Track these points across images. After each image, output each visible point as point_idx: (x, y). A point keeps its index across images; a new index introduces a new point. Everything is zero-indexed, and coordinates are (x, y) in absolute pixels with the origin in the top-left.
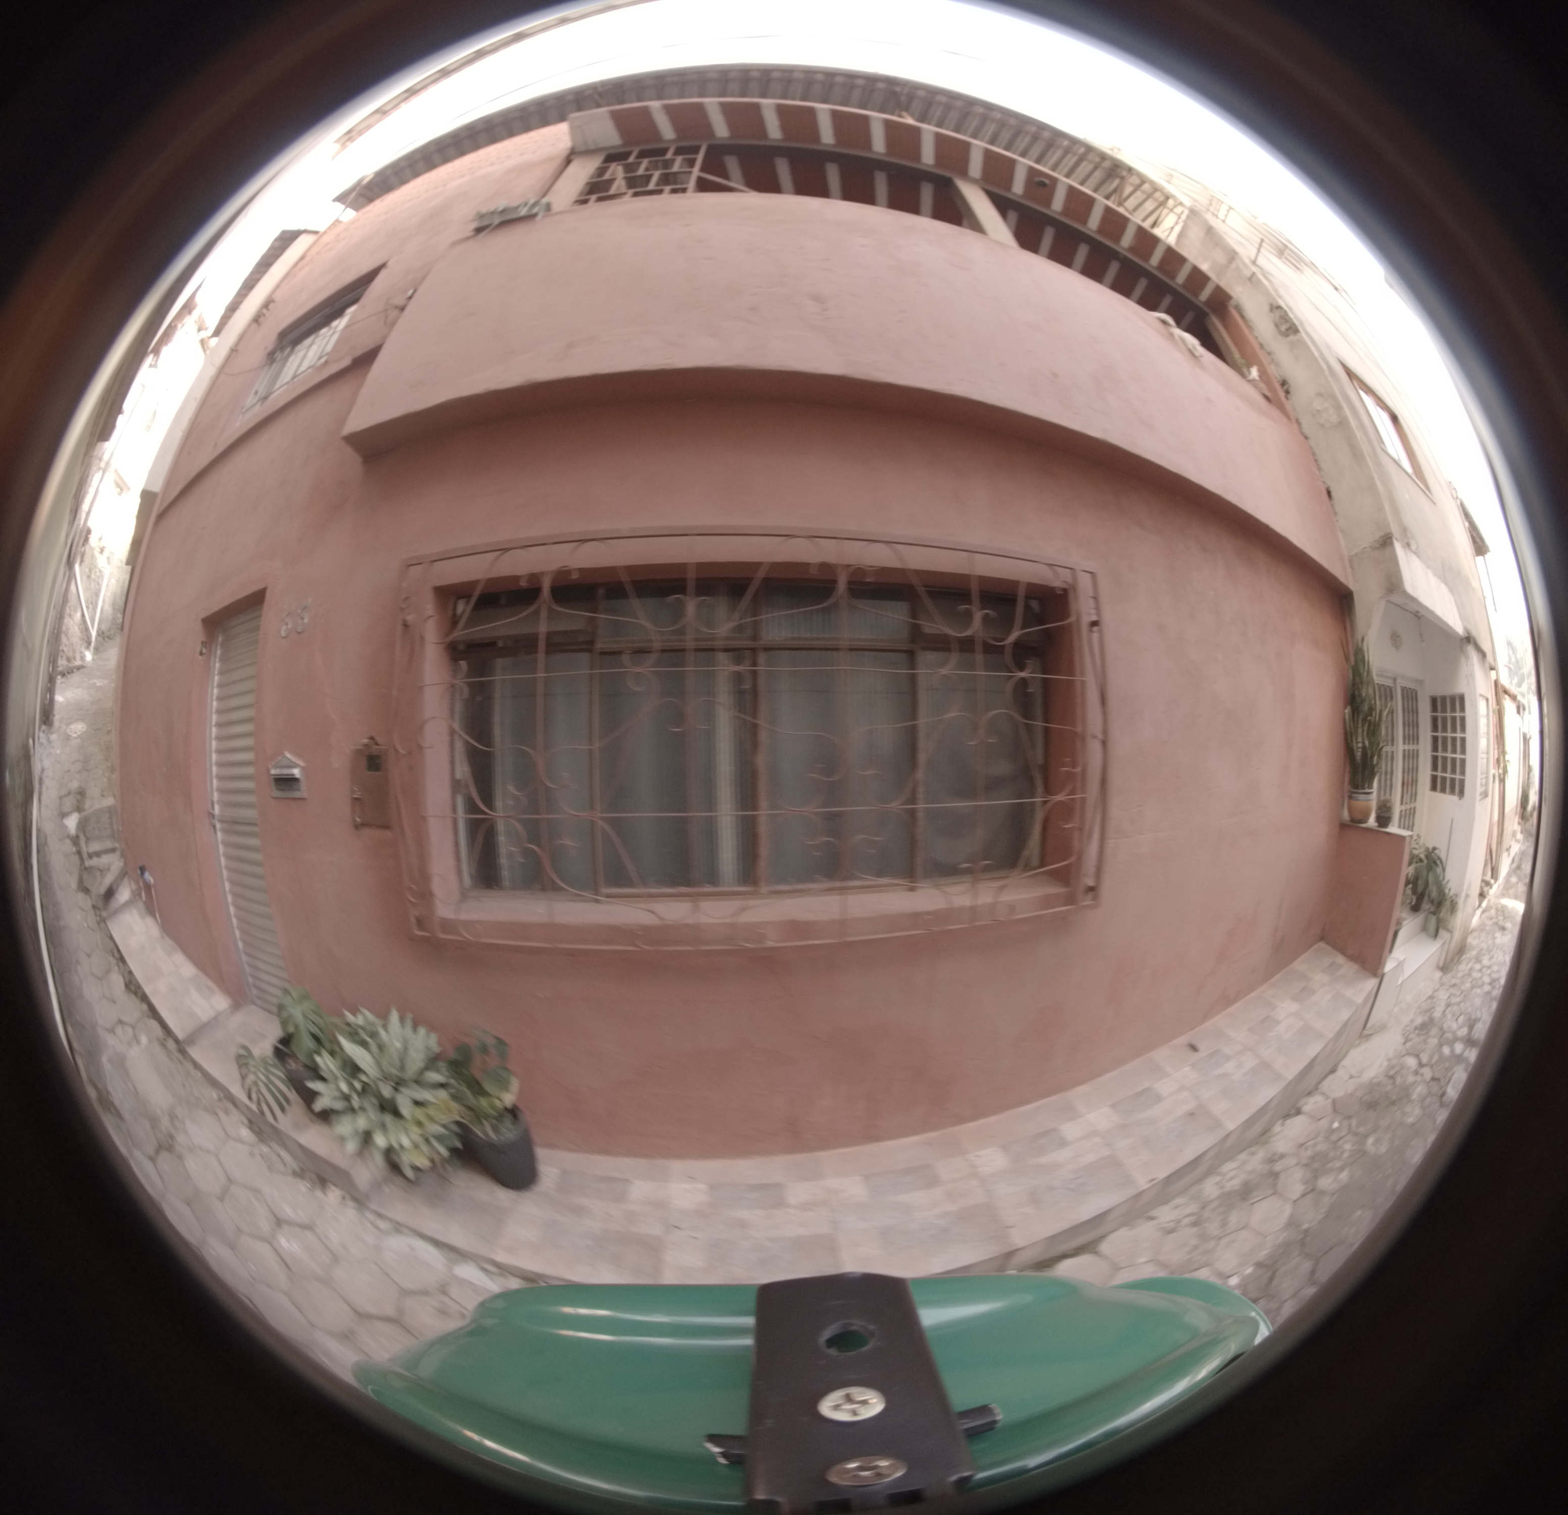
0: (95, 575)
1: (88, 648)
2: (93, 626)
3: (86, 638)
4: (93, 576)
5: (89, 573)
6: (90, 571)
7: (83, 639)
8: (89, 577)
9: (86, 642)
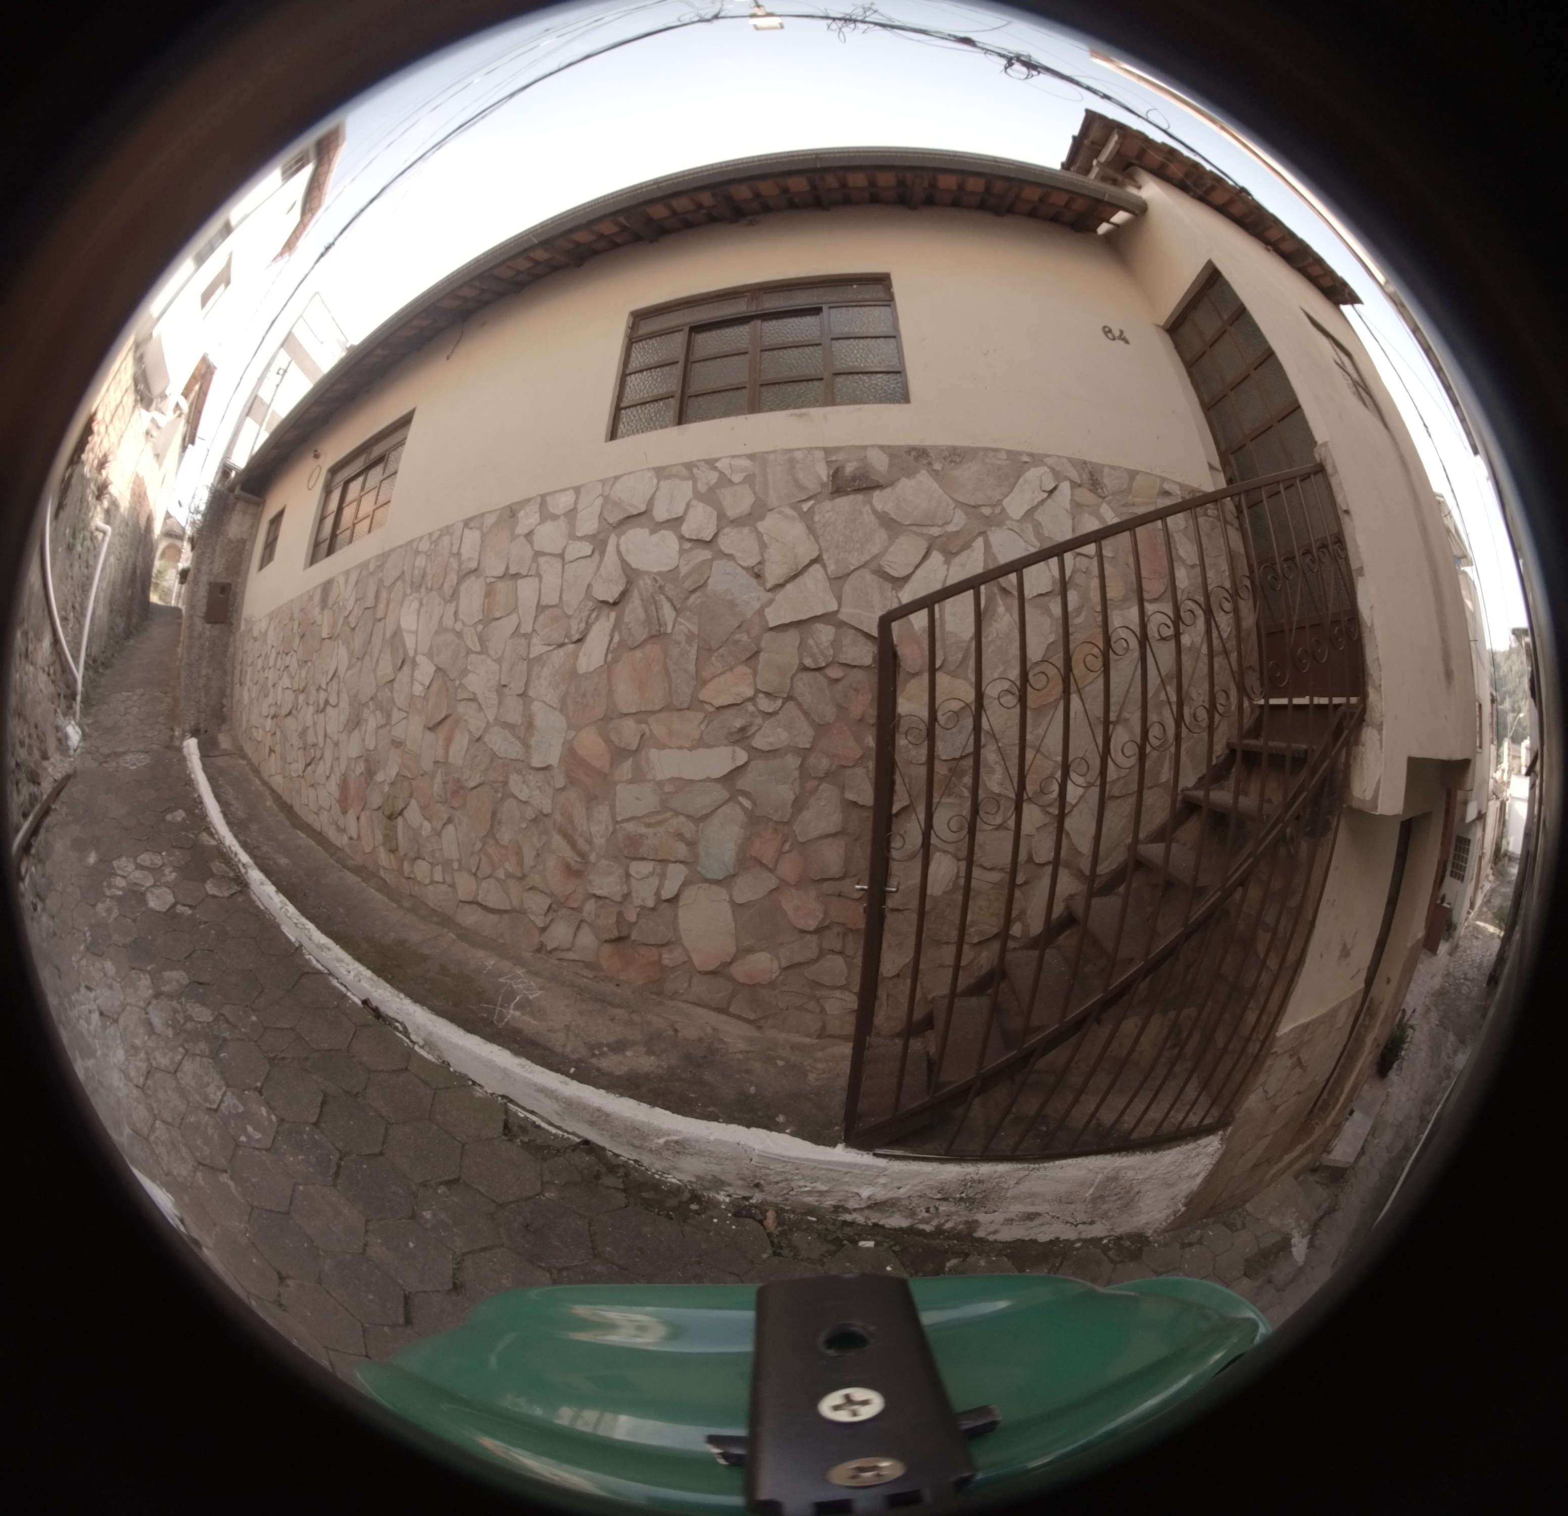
0: (82, 545)
1: (68, 711)
2: (77, 664)
3: (64, 691)
4: (79, 548)
5: (71, 540)
6: (74, 536)
7: (59, 695)
8: (70, 548)
9: (65, 697)
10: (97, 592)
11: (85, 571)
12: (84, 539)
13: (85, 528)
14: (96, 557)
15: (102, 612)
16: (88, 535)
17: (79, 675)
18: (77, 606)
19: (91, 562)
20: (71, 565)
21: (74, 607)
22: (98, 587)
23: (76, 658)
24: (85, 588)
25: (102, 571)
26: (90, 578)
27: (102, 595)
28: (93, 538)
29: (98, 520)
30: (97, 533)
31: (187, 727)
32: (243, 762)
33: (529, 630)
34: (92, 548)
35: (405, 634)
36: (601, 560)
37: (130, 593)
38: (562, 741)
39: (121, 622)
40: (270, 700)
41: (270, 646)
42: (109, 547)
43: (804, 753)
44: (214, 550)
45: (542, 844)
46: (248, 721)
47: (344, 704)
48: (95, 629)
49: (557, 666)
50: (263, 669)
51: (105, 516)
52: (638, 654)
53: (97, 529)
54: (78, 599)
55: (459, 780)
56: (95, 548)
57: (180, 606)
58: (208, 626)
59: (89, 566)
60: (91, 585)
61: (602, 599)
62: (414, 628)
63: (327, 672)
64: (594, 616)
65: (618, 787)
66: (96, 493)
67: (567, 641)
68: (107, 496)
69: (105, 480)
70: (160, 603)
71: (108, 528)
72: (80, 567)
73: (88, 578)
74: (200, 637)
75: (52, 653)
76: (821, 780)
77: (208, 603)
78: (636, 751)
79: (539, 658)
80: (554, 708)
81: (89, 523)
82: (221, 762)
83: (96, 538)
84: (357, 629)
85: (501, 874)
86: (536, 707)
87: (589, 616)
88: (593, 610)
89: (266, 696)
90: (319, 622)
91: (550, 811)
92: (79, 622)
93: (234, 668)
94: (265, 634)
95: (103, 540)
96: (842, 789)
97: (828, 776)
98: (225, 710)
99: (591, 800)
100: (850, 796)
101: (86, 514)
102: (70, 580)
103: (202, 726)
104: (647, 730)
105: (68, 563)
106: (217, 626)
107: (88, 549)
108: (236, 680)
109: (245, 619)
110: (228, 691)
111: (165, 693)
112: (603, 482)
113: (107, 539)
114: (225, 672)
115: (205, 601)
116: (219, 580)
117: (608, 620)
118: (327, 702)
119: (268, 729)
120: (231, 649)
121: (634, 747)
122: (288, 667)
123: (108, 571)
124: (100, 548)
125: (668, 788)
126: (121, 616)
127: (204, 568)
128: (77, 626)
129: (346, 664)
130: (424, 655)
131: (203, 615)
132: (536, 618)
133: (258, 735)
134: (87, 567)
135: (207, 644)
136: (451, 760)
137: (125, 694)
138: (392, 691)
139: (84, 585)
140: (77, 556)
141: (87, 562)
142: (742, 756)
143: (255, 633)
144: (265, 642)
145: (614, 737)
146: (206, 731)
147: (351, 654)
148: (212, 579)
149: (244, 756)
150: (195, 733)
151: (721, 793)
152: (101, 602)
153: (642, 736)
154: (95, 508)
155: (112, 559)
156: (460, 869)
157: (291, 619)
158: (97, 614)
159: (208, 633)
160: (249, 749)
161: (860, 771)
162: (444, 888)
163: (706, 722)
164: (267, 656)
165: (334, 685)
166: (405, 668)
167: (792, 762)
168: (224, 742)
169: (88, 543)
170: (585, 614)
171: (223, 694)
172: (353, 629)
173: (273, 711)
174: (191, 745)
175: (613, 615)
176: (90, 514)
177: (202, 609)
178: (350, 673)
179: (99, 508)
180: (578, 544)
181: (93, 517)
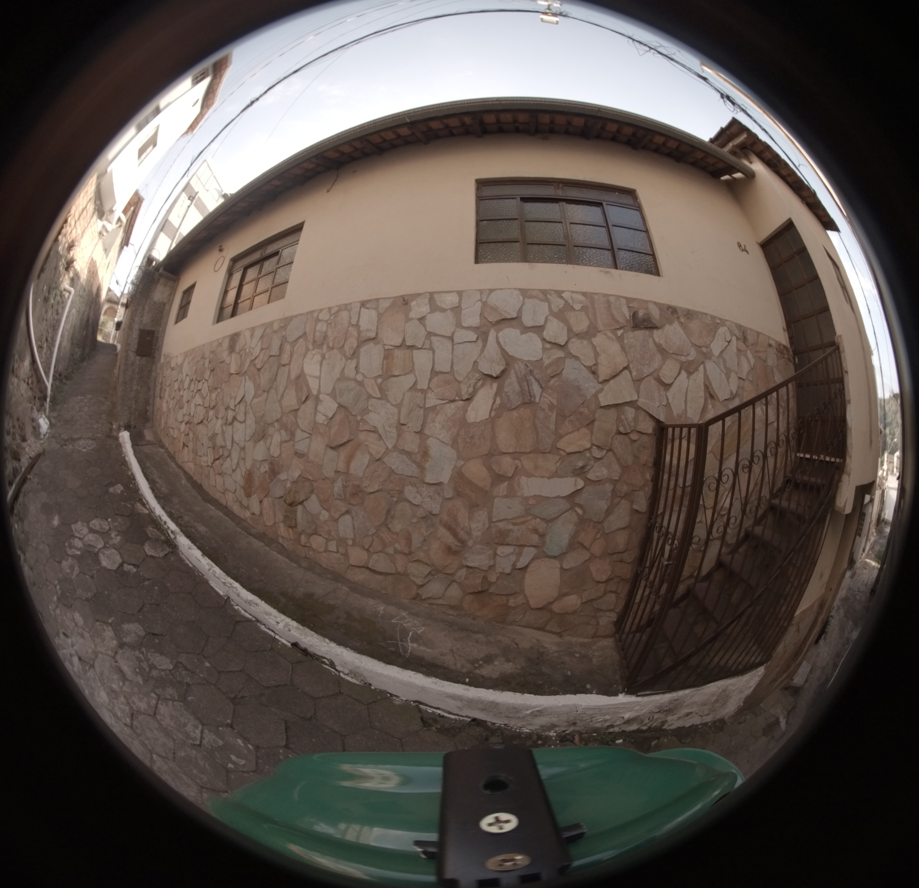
10: (63, 331)
11: (56, 317)
12: (56, 295)
13: (57, 287)
14: (63, 308)
15: (65, 343)
16: (59, 293)
17: (49, 386)
18: (49, 339)
19: (60, 311)
20: (46, 312)
21: (47, 340)
22: (64, 328)
23: (47, 373)
24: (55, 327)
25: (67, 317)
26: (59, 321)
27: (66, 333)
28: (62, 296)
29: (66, 284)
30: (64, 293)
31: (122, 423)
32: (162, 450)
33: (425, 387)
34: (61, 301)
35: (308, 377)
36: (484, 346)
37: (84, 333)
38: (453, 467)
39: (78, 352)
40: (185, 411)
41: (185, 375)
42: (72, 302)
43: (615, 482)
44: (144, 308)
45: (429, 533)
46: (166, 423)
47: (251, 421)
48: (61, 355)
49: (449, 415)
50: (179, 390)
51: (71, 283)
52: (515, 414)
53: (65, 290)
54: (50, 335)
55: (358, 486)
56: (63, 302)
57: (115, 343)
58: (139, 358)
59: (58, 314)
60: (59, 326)
61: (486, 373)
62: (317, 374)
63: (235, 398)
64: (480, 383)
65: (496, 500)
66: (66, 266)
67: (457, 398)
68: (72, 268)
69: (72, 258)
70: (102, 341)
71: (72, 290)
72: (52, 314)
73: (57, 322)
74: (133, 364)
75: (30, 370)
76: (622, 498)
77: (139, 342)
78: (512, 477)
79: (434, 408)
80: (447, 444)
81: (60, 285)
82: (146, 449)
83: (64, 295)
84: (262, 370)
85: (390, 550)
86: (431, 442)
87: (476, 383)
88: (480, 380)
89: (181, 408)
90: (228, 361)
91: (438, 513)
92: (50, 350)
93: (155, 386)
94: (181, 366)
95: (69, 297)
96: (632, 502)
97: (626, 496)
98: (148, 413)
99: (473, 507)
100: (635, 507)
101: (59, 279)
102: (45, 321)
103: (132, 423)
104: (520, 464)
105: (44, 310)
106: (144, 358)
107: (58, 302)
108: (157, 393)
109: (164, 355)
110: (151, 401)
111: (106, 398)
112: (481, 292)
113: (71, 297)
114: (149, 388)
115: (136, 341)
116: (146, 329)
117: (492, 388)
118: (235, 418)
119: (182, 430)
120: (153, 374)
121: (510, 475)
122: (200, 390)
123: (71, 318)
124: (66, 303)
125: (531, 502)
126: (78, 348)
127: (137, 319)
128: (49, 352)
129: (252, 393)
130: (328, 395)
131: (135, 350)
132: (430, 380)
133: (175, 434)
134: (57, 314)
135: (137, 370)
136: (352, 471)
137: (79, 397)
138: (296, 417)
139: (54, 326)
140: (51, 306)
141: (57, 311)
142: (581, 484)
143: (173, 365)
144: (181, 372)
145: (495, 468)
146: (135, 427)
147: (257, 387)
148: (141, 327)
149: (163, 446)
150: (127, 428)
151: (564, 505)
152: (66, 337)
153: (516, 468)
154: (64, 275)
155: (74, 311)
156: (354, 544)
157: (203, 357)
158: (63, 345)
159: (138, 362)
160: (166, 442)
161: (641, 493)
162: (337, 555)
163: (560, 462)
164: (182, 382)
165: (242, 407)
166: (308, 402)
167: (609, 487)
168: (148, 435)
169: (58, 298)
170: (473, 382)
171: (147, 403)
172: (259, 370)
173: (187, 419)
174: (125, 436)
175: (495, 385)
176: (61, 279)
177: (134, 346)
178: (256, 400)
179: (67, 276)
180: (464, 332)
181: (62, 281)
